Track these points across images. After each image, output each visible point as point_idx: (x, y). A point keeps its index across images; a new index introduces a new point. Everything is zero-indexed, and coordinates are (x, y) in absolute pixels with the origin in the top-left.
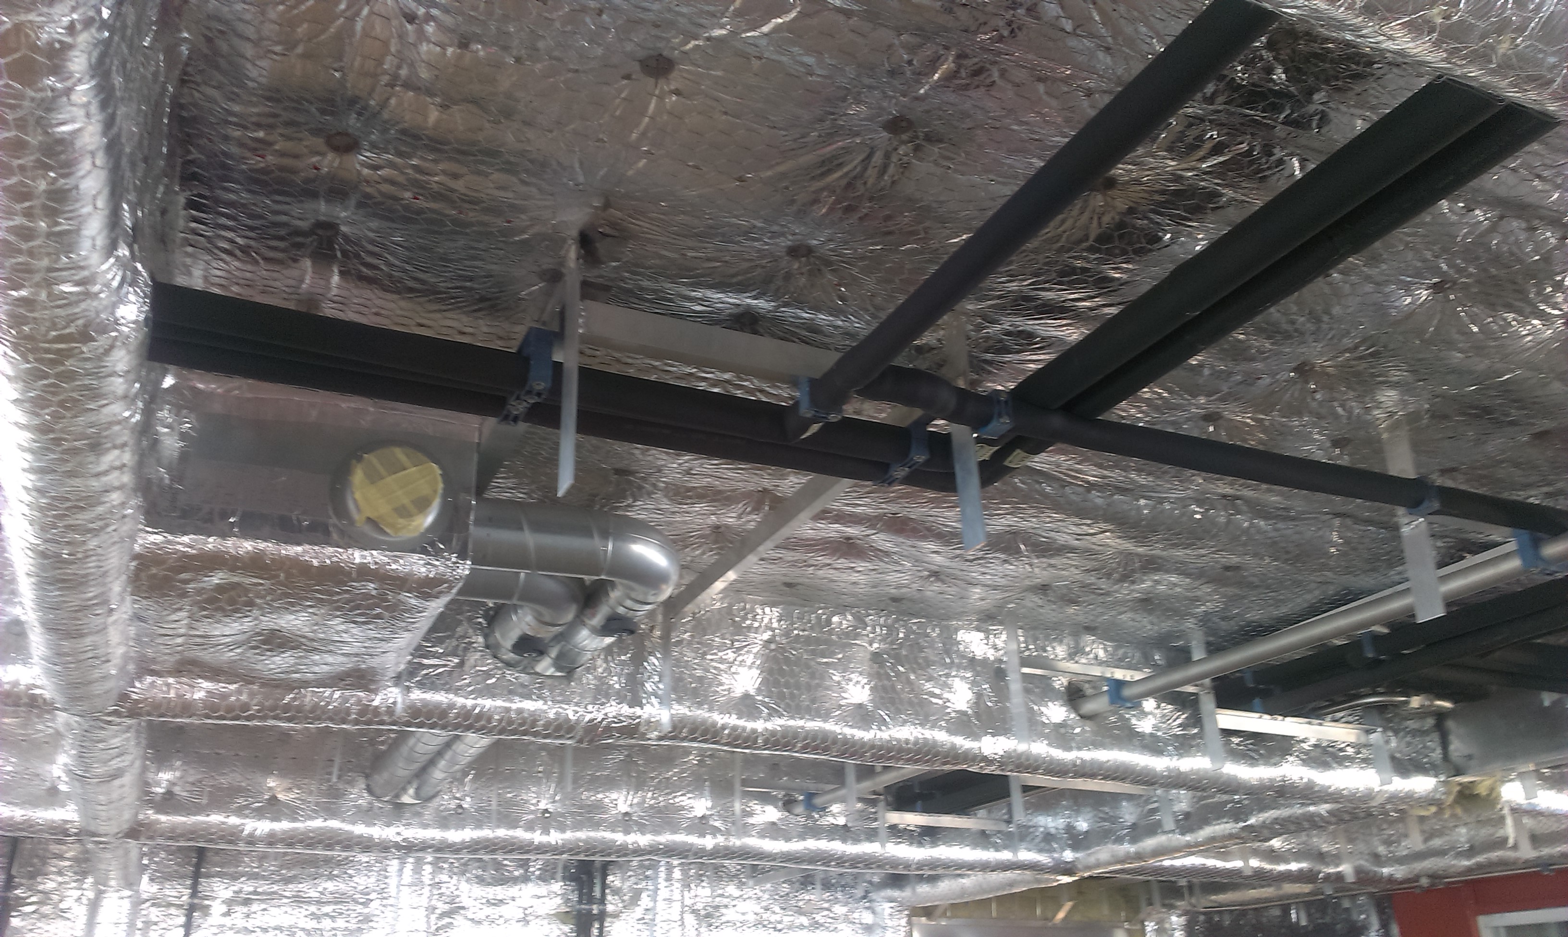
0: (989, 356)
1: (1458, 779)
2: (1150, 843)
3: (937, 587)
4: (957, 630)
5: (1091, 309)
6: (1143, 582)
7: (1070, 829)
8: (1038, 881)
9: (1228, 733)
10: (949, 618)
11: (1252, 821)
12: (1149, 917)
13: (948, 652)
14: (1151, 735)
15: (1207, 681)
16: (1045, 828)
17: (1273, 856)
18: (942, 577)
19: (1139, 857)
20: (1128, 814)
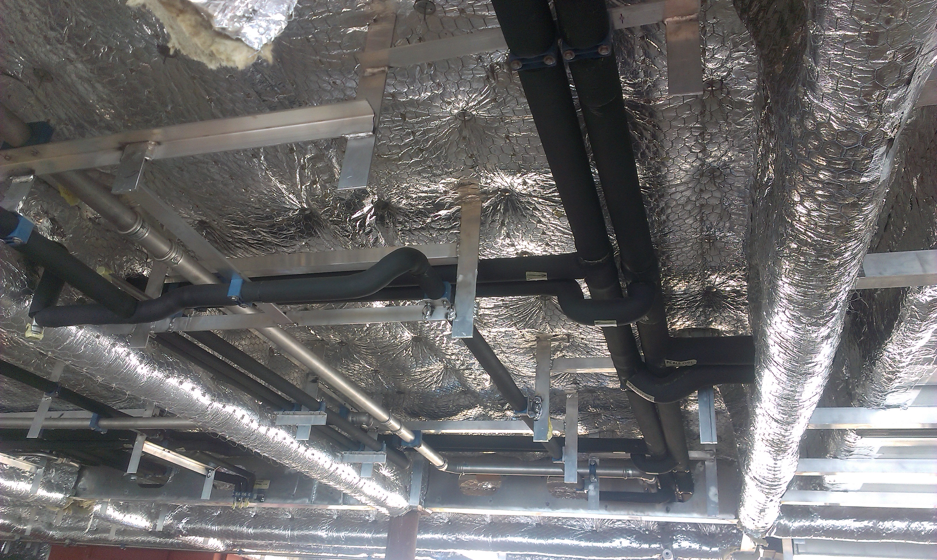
1: (74, 498)
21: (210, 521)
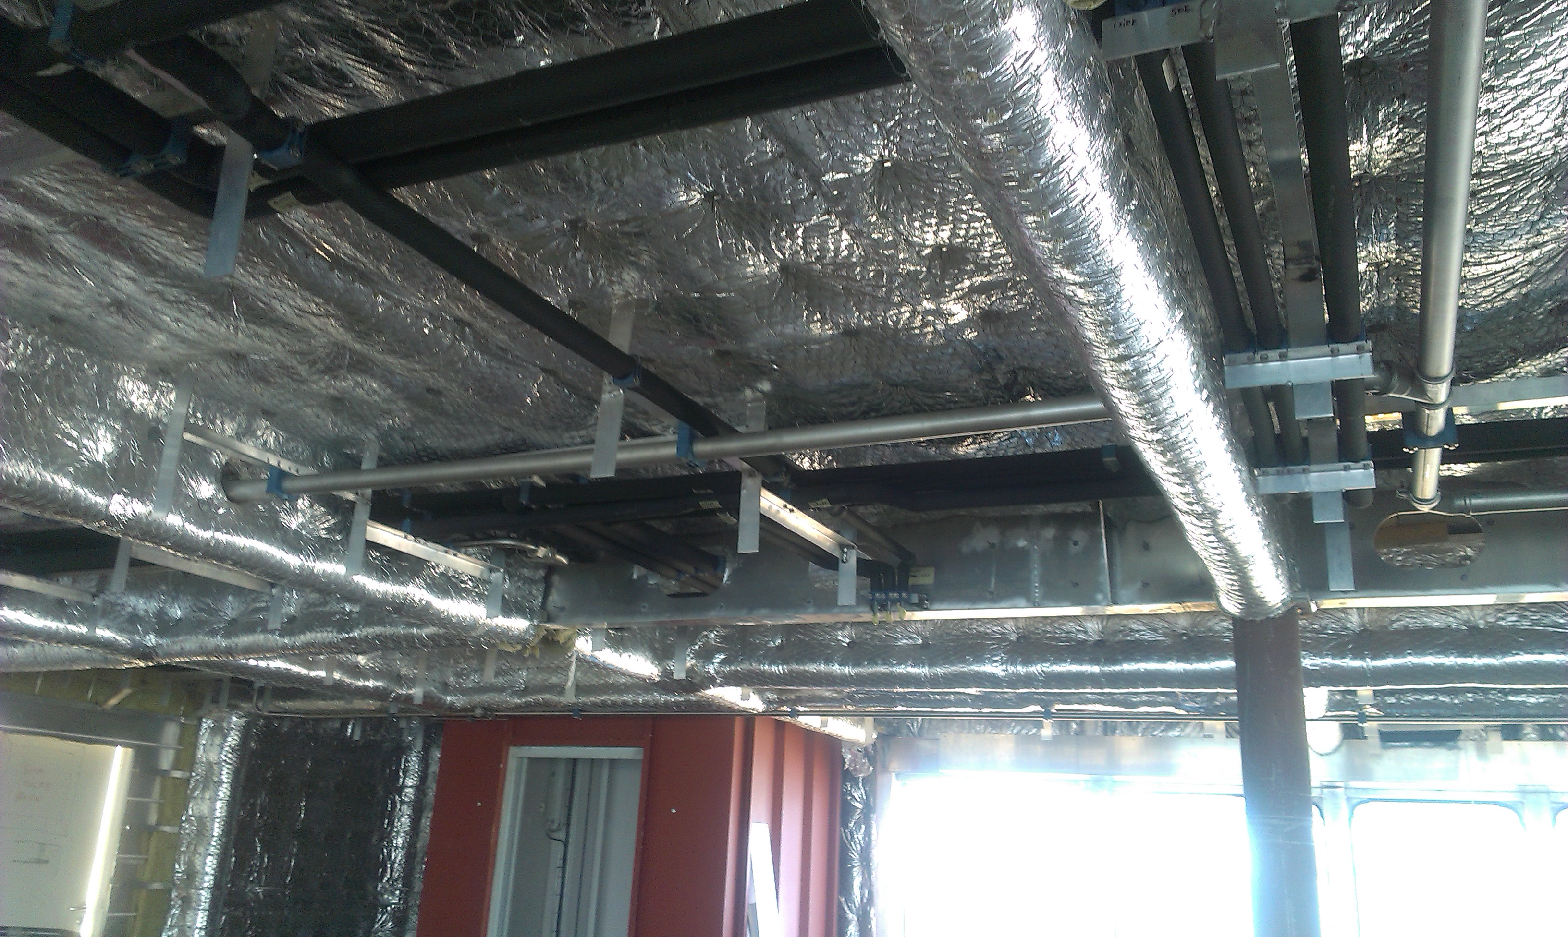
0: (288, 80)
1: (547, 625)
2: (245, 640)
3: (114, 319)
4: (119, 374)
5: (419, 77)
6: (345, 379)
7: (161, 615)
8: (107, 661)
9: (371, 545)
10: (116, 359)
11: (356, 633)
12: (208, 715)
13: (101, 395)
14: (296, 532)
15: (369, 492)
16: (134, 608)
17: (356, 671)
18: (126, 311)
19: (229, 651)
20: (231, 608)
21: (765, 657)
